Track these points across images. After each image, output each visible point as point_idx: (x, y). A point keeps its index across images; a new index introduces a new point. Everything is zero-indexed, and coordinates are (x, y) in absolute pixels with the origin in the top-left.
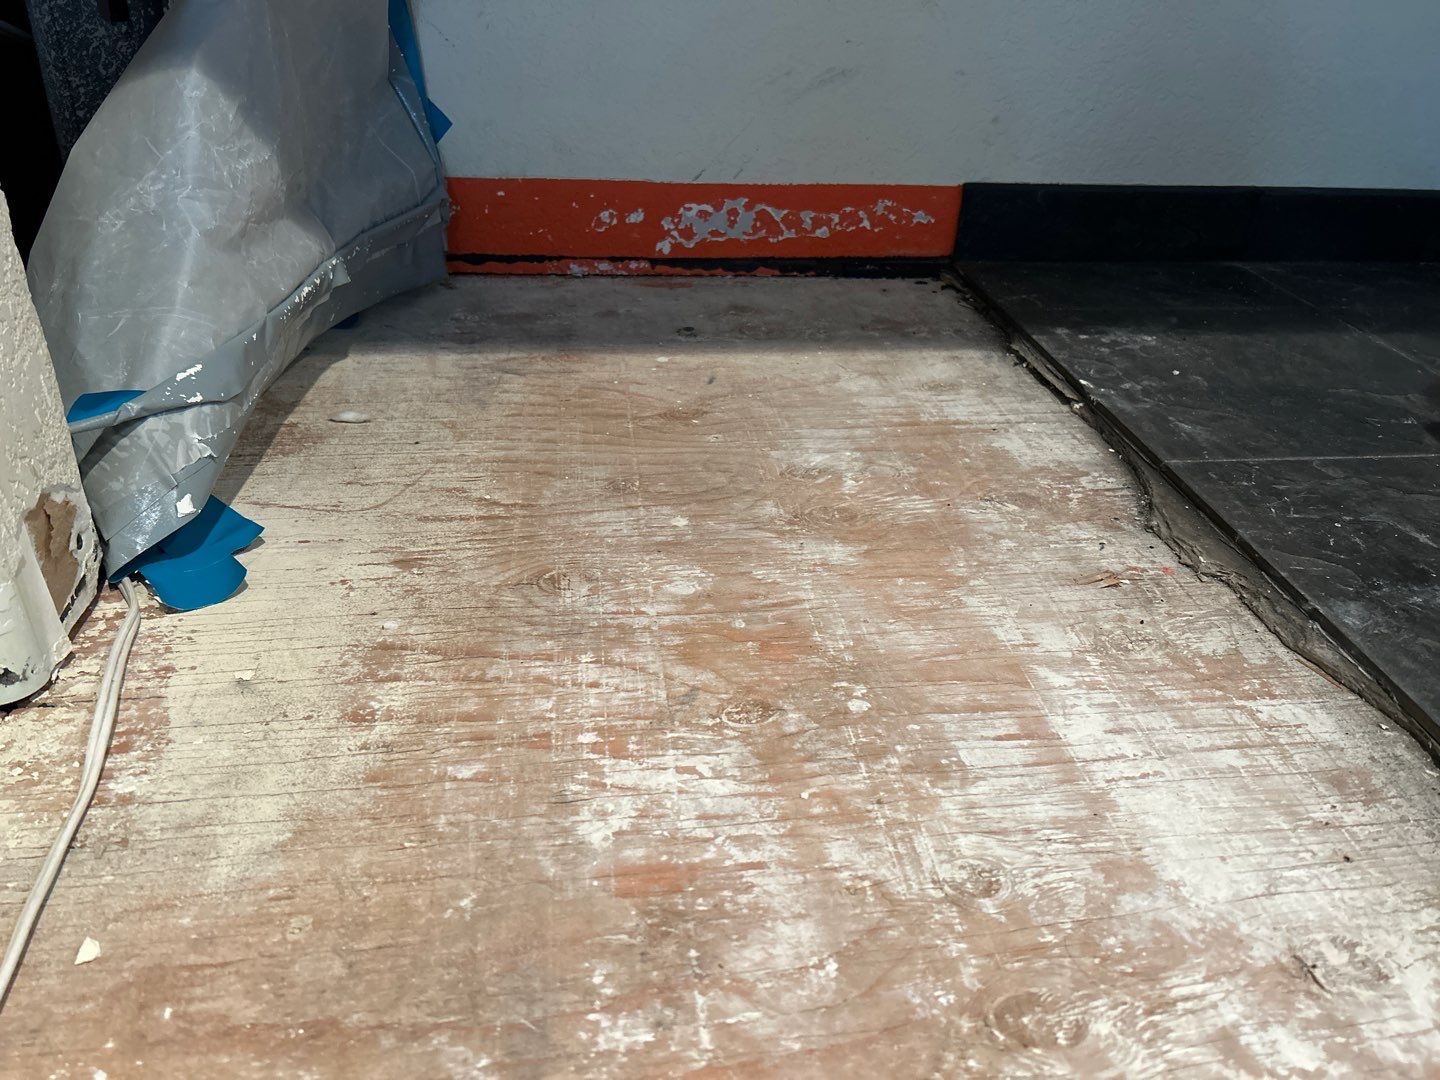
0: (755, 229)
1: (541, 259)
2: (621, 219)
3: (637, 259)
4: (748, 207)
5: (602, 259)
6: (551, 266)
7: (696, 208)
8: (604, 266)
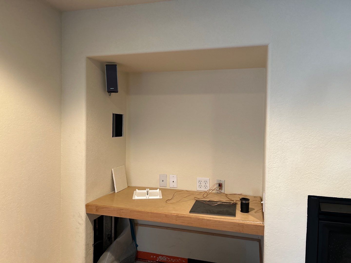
0: (167, 260)
1: (146, 260)
2: (153, 257)
3: (155, 261)
4: (166, 257)
5: (151, 261)
6: (147, 261)
7: (160, 257)
8: (152, 261)
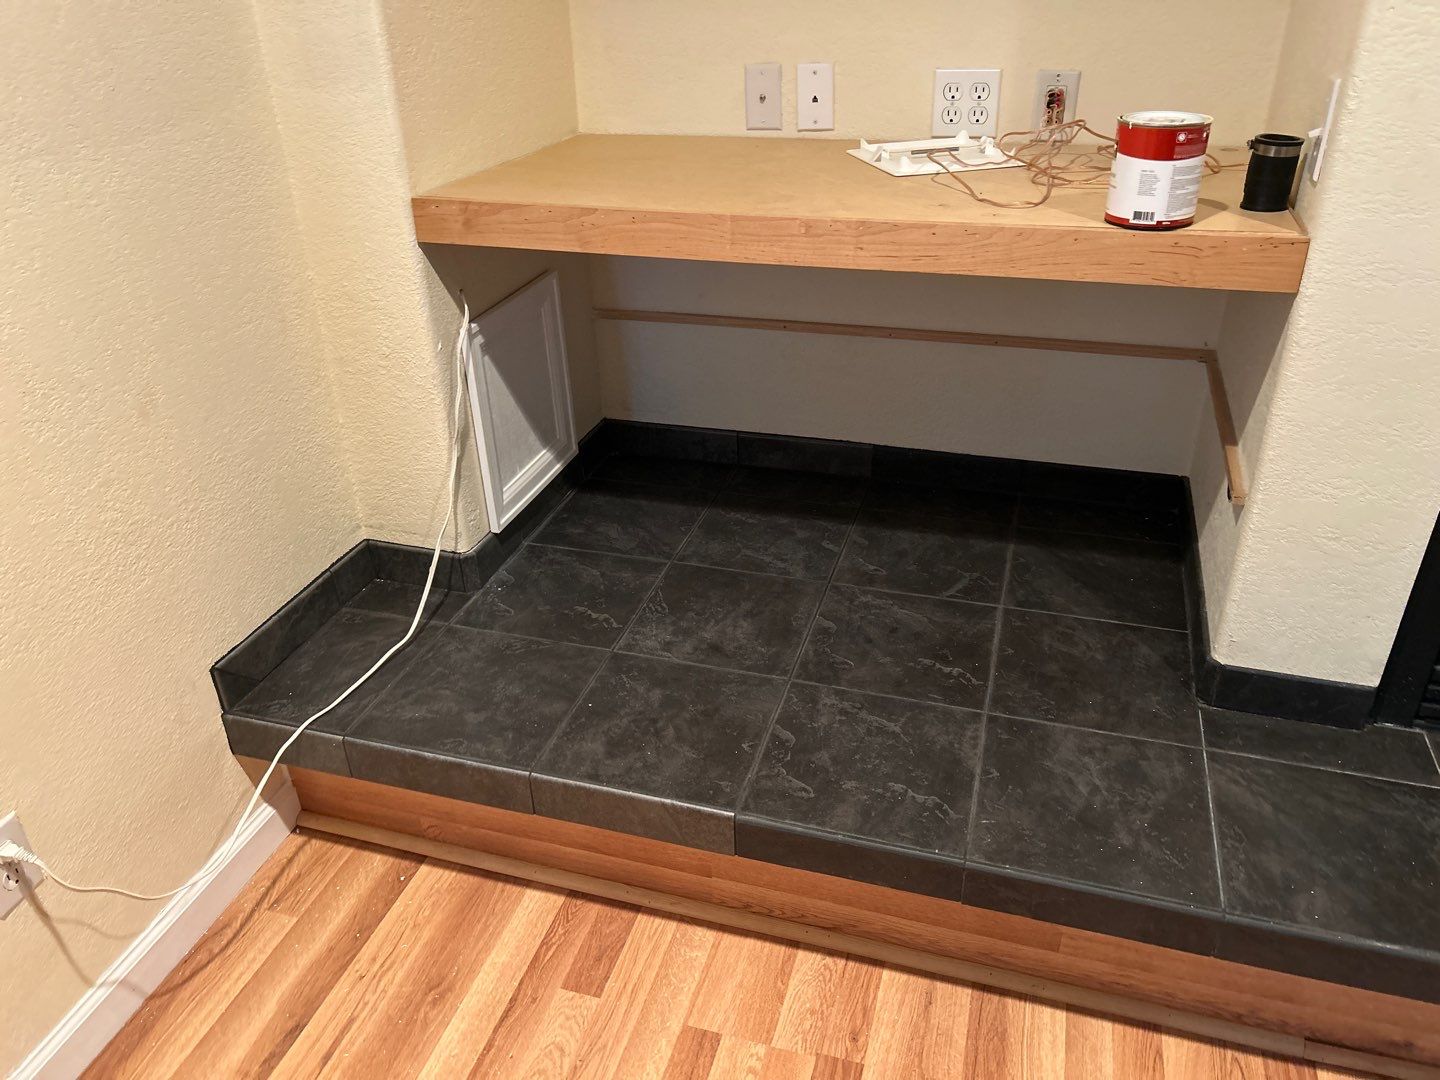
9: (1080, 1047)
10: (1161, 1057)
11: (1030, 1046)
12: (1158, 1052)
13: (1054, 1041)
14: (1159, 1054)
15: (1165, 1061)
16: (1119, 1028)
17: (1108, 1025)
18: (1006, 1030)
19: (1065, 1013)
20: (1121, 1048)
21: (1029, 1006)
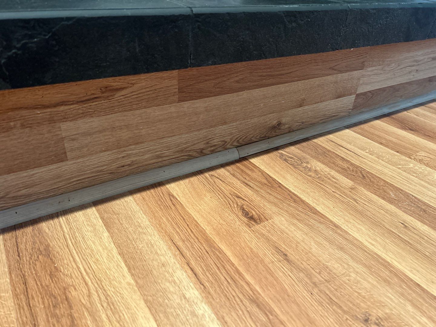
9: (117, 221)
10: (173, 196)
11: (76, 244)
12: (169, 195)
13: (95, 229)
14: (171, 195)
15: (177, 197)
16: (138, 196)
17: (129, 199)
18: (48, 246)
19: (94, 209)
20: (145, 206)
21: (62, 219)
